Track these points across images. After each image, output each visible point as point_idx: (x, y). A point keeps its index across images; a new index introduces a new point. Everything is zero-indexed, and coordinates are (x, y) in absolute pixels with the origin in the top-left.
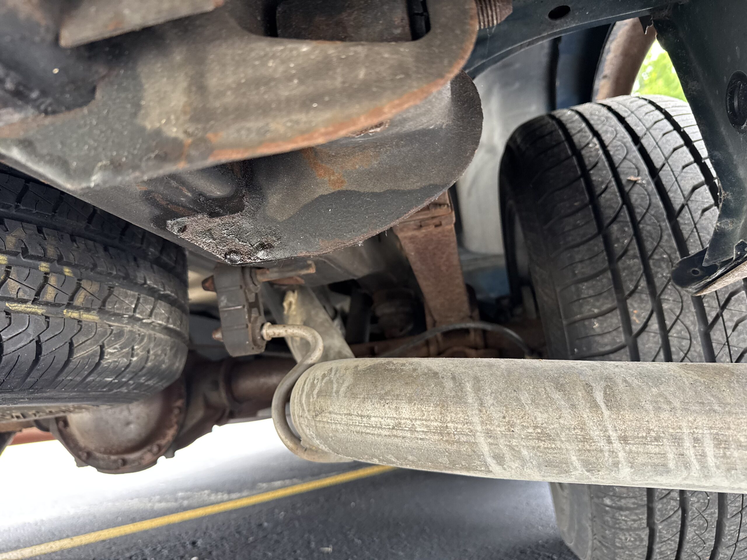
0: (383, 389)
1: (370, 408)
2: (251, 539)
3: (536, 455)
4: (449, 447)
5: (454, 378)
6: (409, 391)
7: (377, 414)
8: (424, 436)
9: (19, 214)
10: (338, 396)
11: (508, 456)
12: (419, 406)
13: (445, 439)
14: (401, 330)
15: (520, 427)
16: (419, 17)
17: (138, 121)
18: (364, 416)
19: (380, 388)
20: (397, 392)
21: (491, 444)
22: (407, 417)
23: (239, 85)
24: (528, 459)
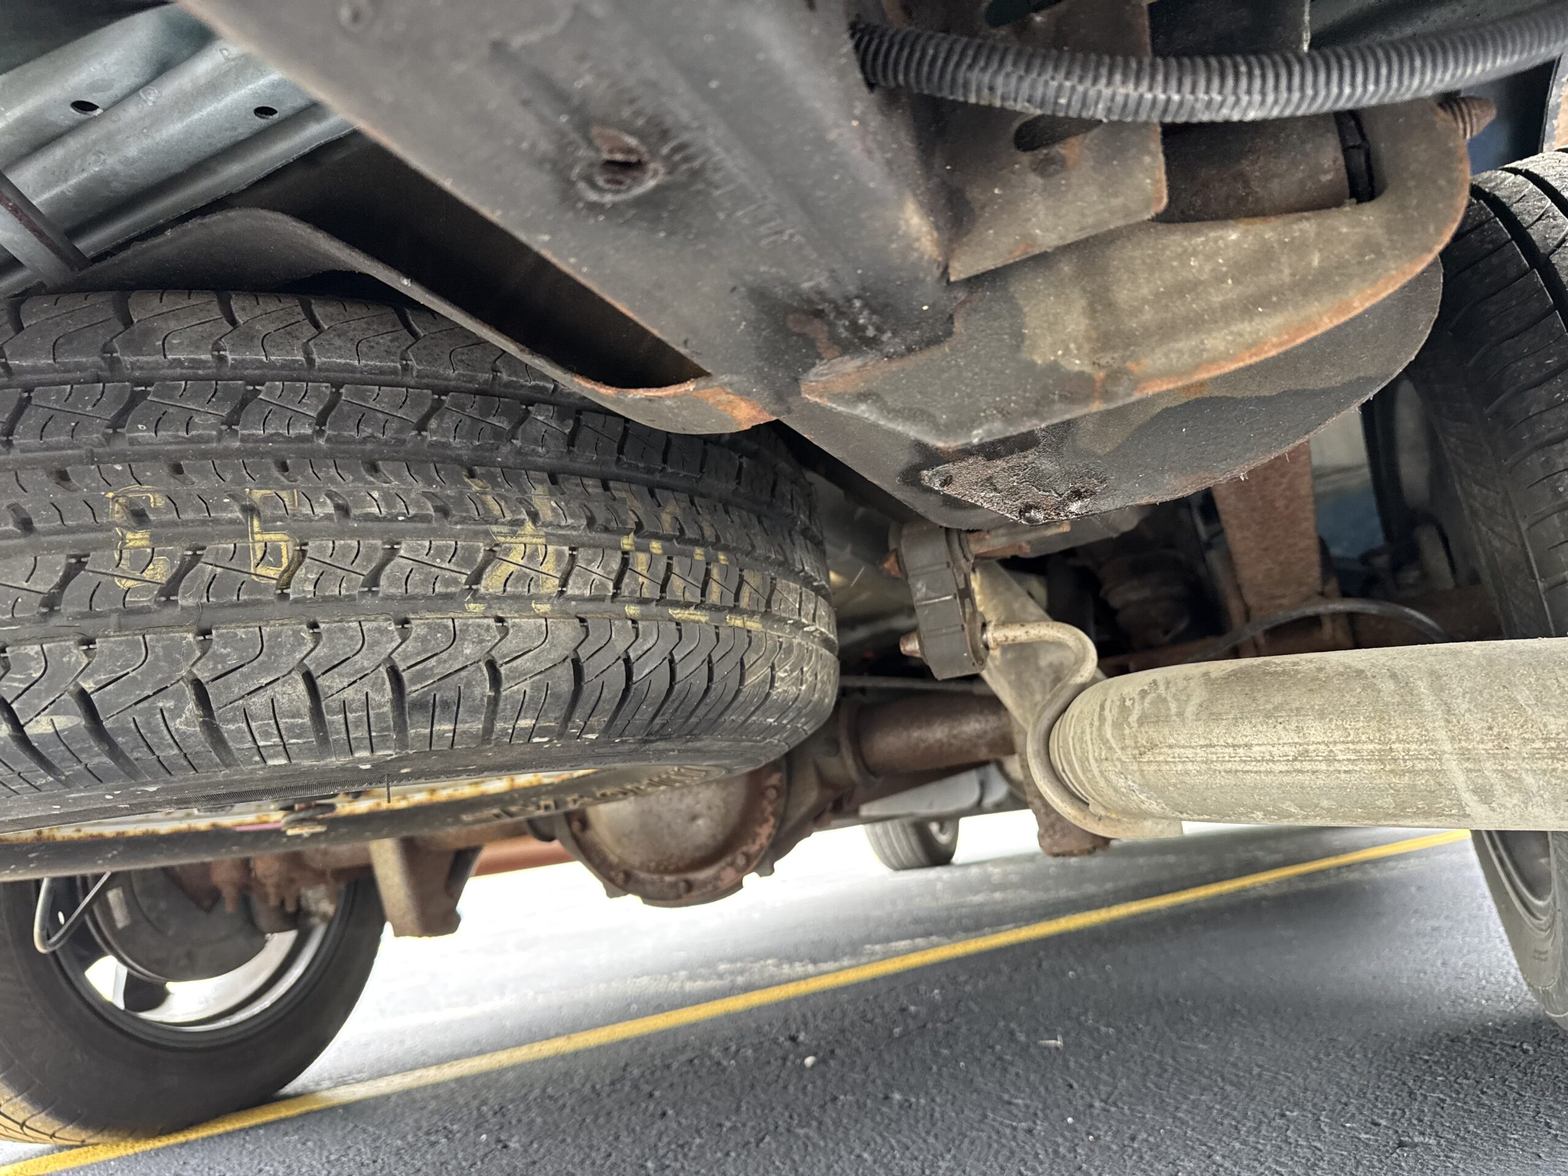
0: (1268, 702)
1: (1249, 732)
2: (897, 1031)
3: (1549, 783)
4: (1396, 780)
5: (1394, 676)
6: (1318, 702)
7: (1264, 740)
8: (1350, 767)
9: (665, 480)
10: (1183, 720)
11: (1499, 788)
12: (1339, 723)
13: (1388, 768)
14: (1166, 633)
15: (1518, 741)
16: (1355, 151)
17: (1024, 355)
18: (1239, 746)
19: (1262, 701)
20: (1297, 704)
21: (1469, 771)
22: (1320, 739)
23: (1158, 295)
24: (1535, 790)
